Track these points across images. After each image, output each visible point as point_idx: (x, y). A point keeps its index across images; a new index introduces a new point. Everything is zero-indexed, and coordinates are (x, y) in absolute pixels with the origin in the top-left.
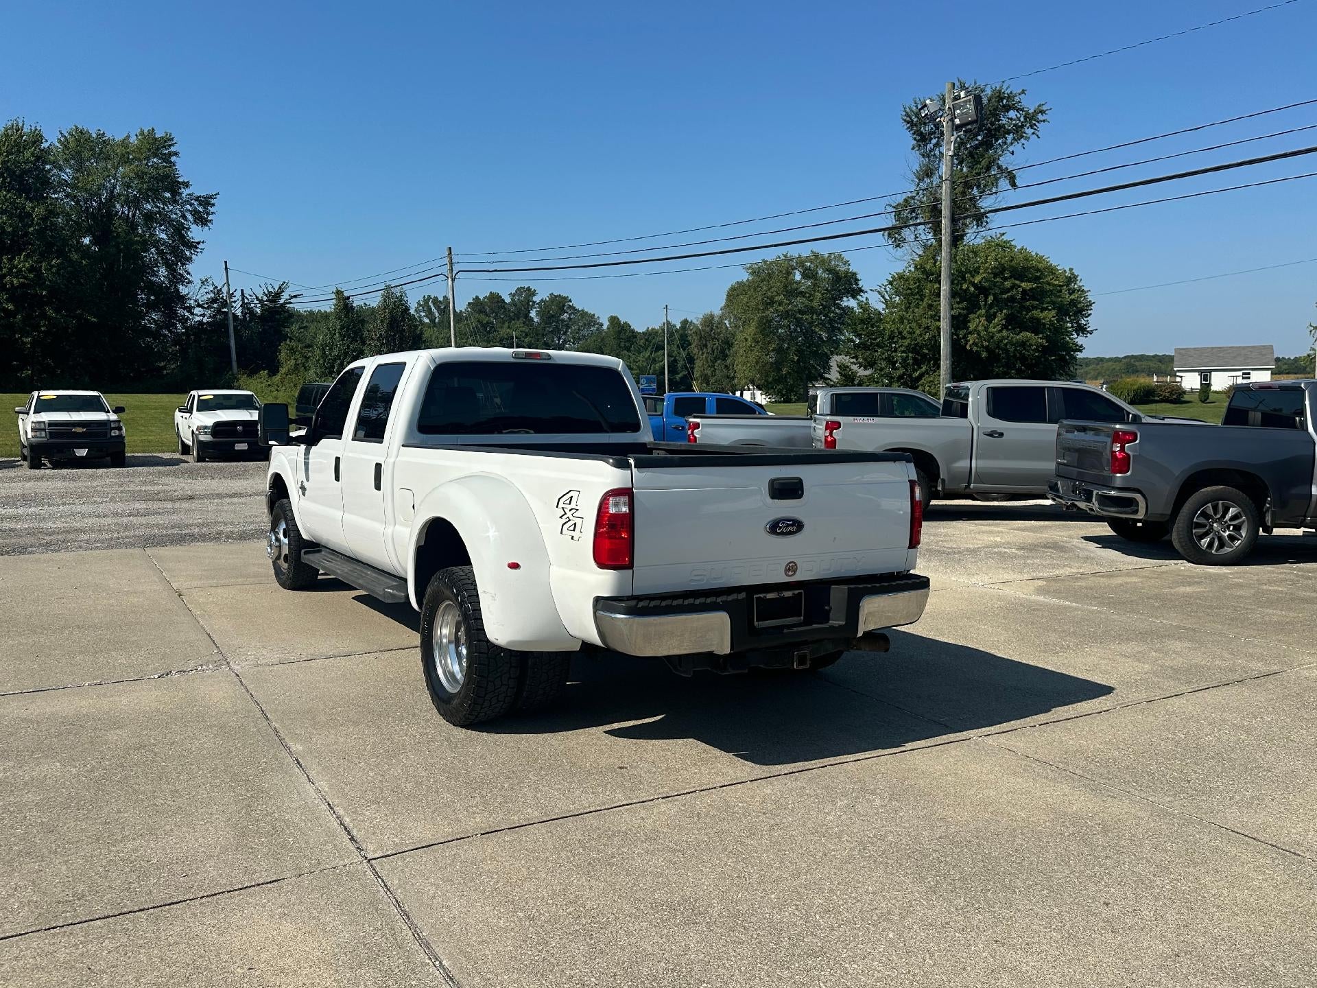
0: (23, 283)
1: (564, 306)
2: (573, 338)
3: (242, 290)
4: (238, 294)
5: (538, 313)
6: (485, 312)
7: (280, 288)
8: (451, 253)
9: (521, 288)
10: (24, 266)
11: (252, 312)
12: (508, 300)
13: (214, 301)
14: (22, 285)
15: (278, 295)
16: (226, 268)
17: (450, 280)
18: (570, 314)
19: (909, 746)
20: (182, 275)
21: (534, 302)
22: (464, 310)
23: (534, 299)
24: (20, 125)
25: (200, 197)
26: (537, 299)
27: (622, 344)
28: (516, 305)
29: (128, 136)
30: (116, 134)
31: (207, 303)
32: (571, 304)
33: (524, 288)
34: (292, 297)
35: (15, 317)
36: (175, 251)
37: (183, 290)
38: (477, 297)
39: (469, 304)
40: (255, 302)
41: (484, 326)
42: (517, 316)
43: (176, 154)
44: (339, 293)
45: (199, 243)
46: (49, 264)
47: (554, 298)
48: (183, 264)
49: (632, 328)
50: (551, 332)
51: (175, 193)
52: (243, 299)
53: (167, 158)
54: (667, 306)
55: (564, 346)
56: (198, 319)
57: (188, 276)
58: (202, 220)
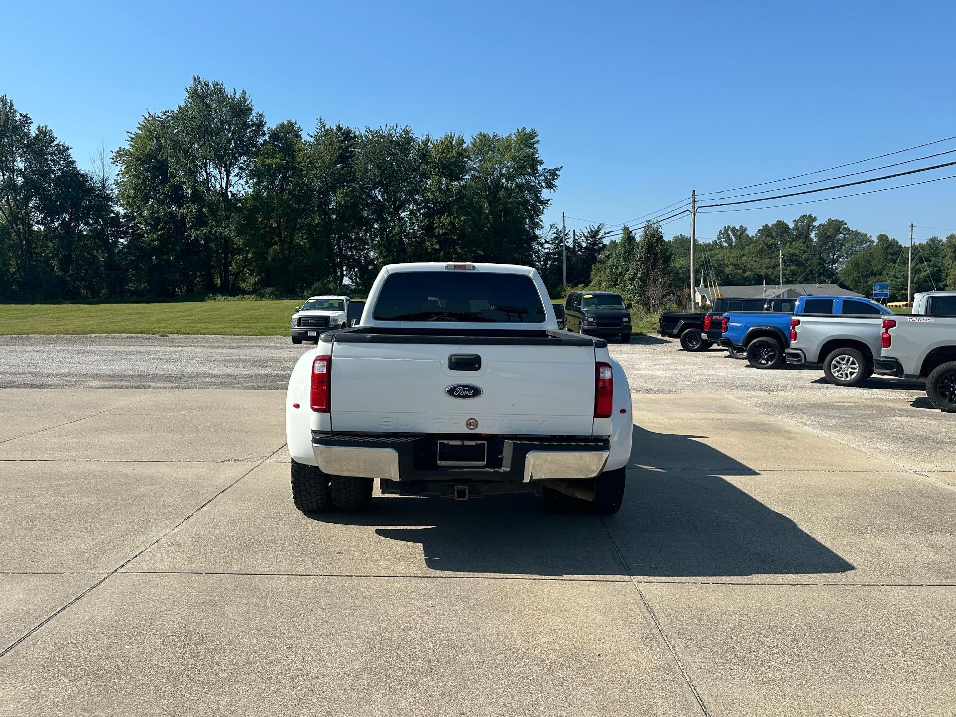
0: (445, 232)
1: (840, 228)
2: (847, 253)
3: (574, 231)
4: (571, 234)
5: (816, 235)
6: (772, 236)
7: (598, 227)
8: (694, 194)
9: (804, 215)
10: (446, 222)
11: (580, 246)
12: (791, 225)
13: (556, 238)
14: (444, 234)
15: (597, 232)
16: (563, 216)
17: (692, 214)
18: (845, 235)
19: (565, 577)
20: (537, 222)
21: (814, 226)
22: (754, 236)
23: (814, 224)
24: (453, 135)
25: (550, 170)
26: (816, 224)
27: (889, 257)
28: (798, 229)
29: (511, 135)
30: (503, 134)
31: (551, 241)
32: (846, 226)
33: (806, 216)
34: (606, 234)
35: (440, 253)
36: (534, 207)
37: (537, 232)
38: (766, 225)
39: (759, 230)
40: (583, 238)
41: (770, 247)
42: (798, 237)
43: (538, 142)
44: (626, 229)
45: (549, 200)
46: (459, 220)
47: (831, 222)
48: (538, 216)
49: (899, 244)
50: (828, 249)
51: (535, 169)
52: (574, 236)
53: (531, 146)
54: (912, 224)
55: (838, 260)
56: (547, 251)
57: (541, 223)
58: (550, 186)
